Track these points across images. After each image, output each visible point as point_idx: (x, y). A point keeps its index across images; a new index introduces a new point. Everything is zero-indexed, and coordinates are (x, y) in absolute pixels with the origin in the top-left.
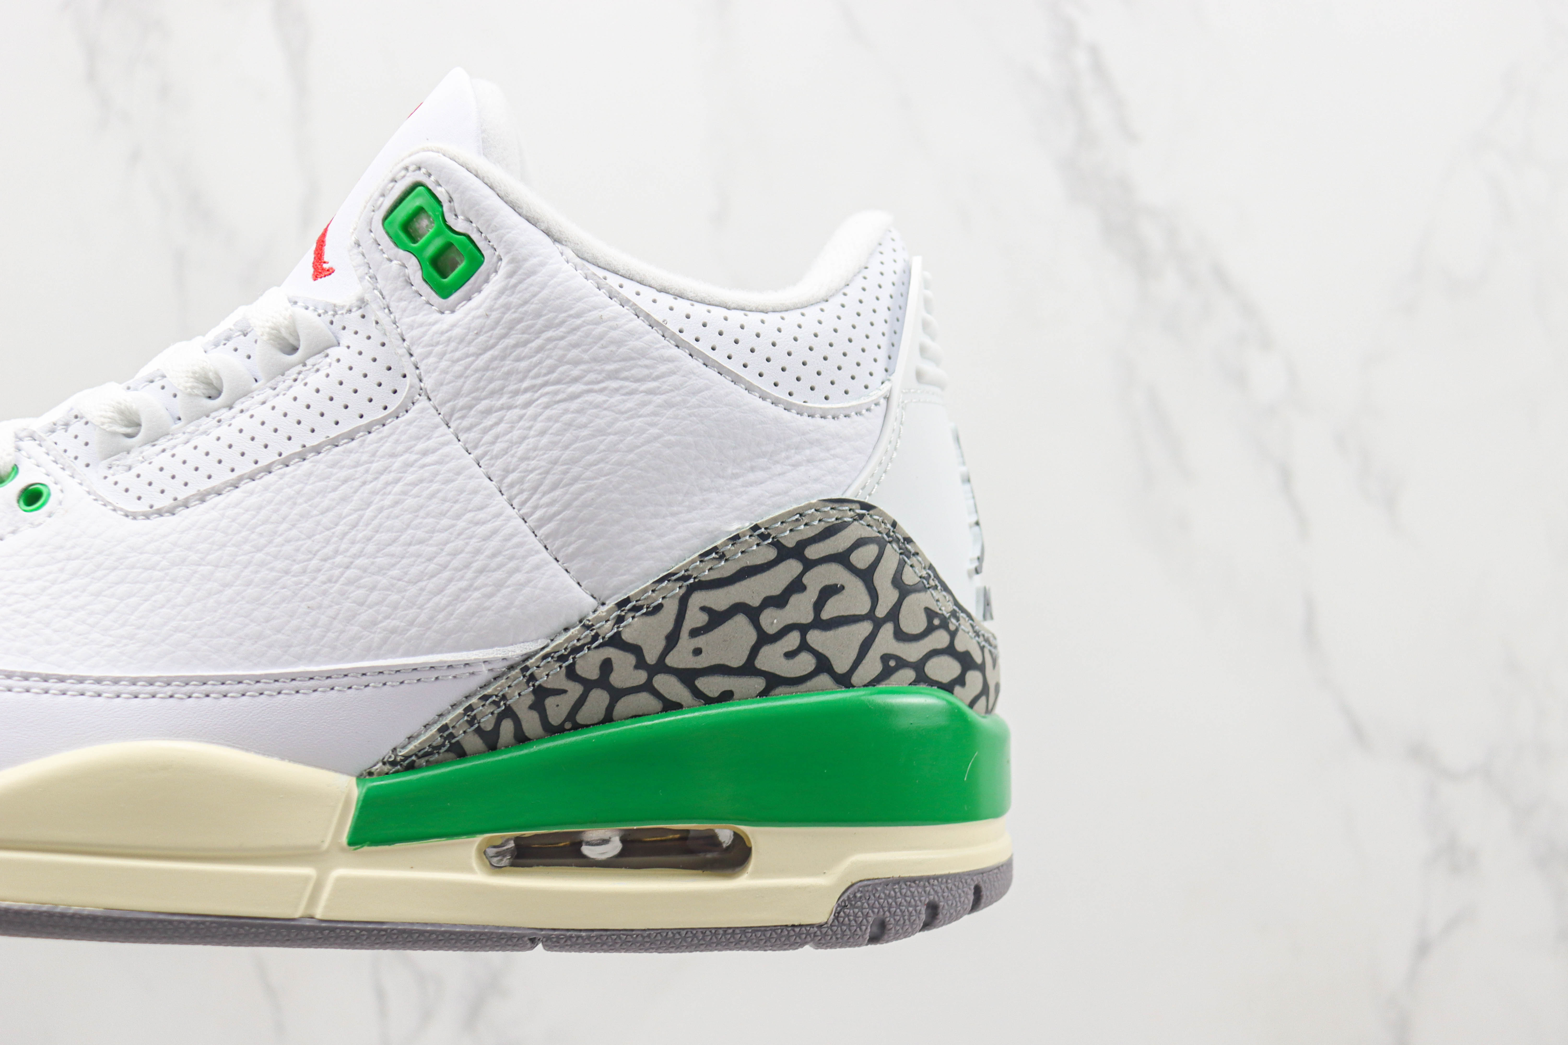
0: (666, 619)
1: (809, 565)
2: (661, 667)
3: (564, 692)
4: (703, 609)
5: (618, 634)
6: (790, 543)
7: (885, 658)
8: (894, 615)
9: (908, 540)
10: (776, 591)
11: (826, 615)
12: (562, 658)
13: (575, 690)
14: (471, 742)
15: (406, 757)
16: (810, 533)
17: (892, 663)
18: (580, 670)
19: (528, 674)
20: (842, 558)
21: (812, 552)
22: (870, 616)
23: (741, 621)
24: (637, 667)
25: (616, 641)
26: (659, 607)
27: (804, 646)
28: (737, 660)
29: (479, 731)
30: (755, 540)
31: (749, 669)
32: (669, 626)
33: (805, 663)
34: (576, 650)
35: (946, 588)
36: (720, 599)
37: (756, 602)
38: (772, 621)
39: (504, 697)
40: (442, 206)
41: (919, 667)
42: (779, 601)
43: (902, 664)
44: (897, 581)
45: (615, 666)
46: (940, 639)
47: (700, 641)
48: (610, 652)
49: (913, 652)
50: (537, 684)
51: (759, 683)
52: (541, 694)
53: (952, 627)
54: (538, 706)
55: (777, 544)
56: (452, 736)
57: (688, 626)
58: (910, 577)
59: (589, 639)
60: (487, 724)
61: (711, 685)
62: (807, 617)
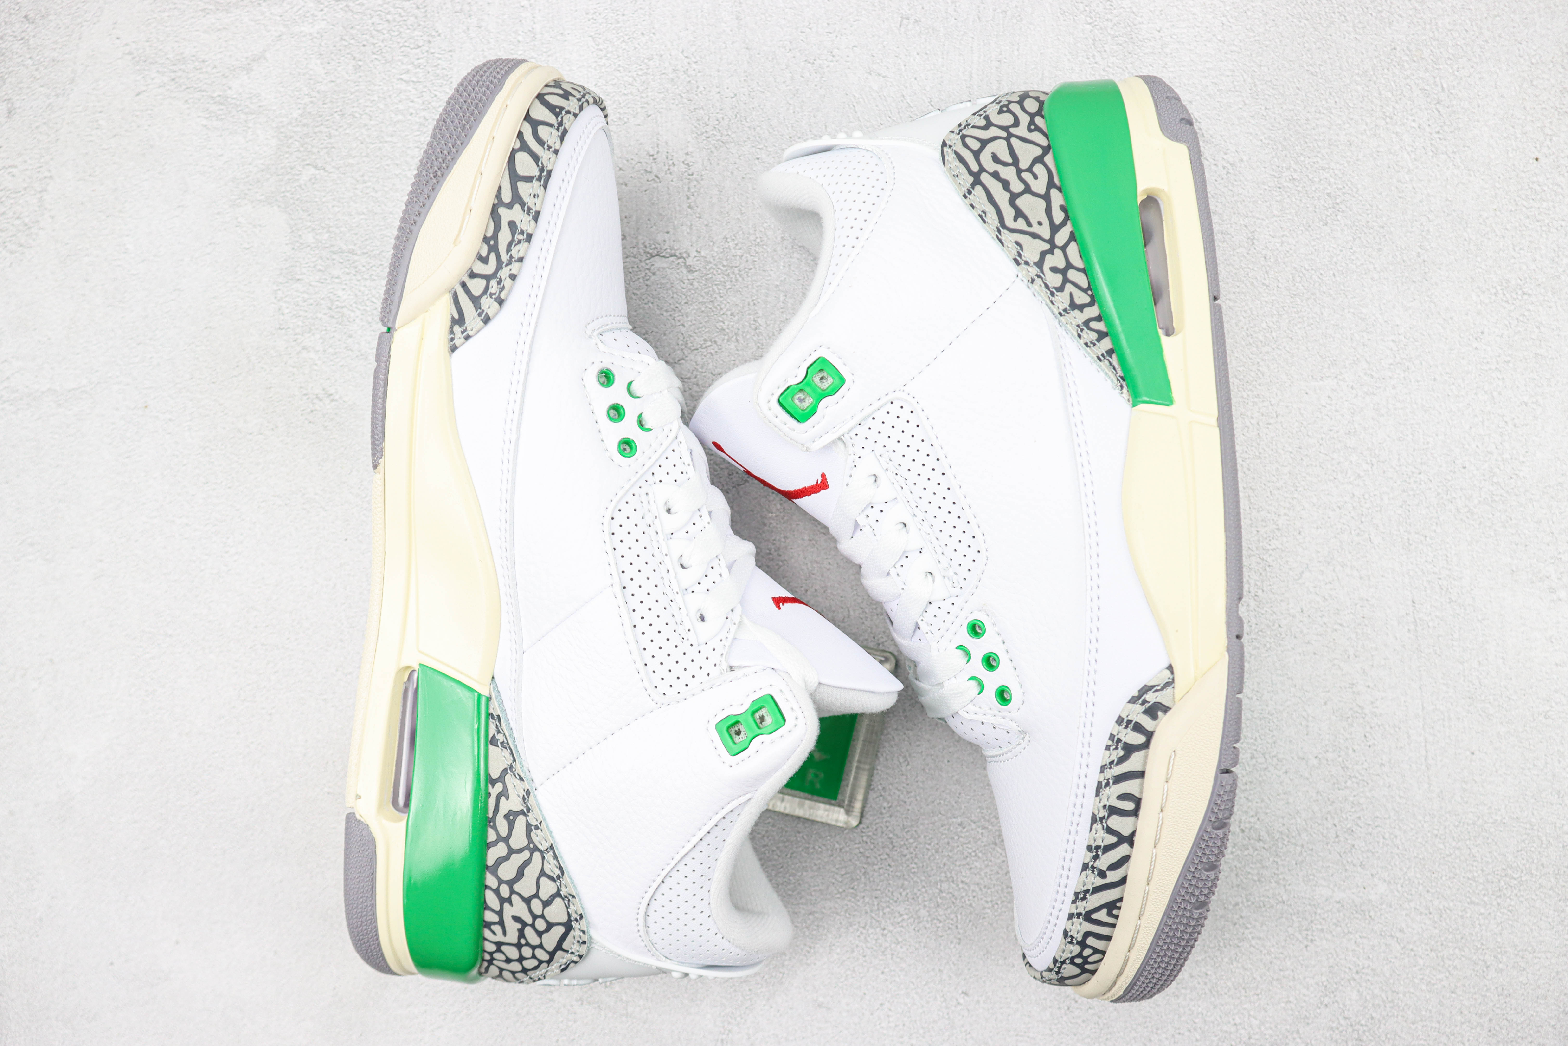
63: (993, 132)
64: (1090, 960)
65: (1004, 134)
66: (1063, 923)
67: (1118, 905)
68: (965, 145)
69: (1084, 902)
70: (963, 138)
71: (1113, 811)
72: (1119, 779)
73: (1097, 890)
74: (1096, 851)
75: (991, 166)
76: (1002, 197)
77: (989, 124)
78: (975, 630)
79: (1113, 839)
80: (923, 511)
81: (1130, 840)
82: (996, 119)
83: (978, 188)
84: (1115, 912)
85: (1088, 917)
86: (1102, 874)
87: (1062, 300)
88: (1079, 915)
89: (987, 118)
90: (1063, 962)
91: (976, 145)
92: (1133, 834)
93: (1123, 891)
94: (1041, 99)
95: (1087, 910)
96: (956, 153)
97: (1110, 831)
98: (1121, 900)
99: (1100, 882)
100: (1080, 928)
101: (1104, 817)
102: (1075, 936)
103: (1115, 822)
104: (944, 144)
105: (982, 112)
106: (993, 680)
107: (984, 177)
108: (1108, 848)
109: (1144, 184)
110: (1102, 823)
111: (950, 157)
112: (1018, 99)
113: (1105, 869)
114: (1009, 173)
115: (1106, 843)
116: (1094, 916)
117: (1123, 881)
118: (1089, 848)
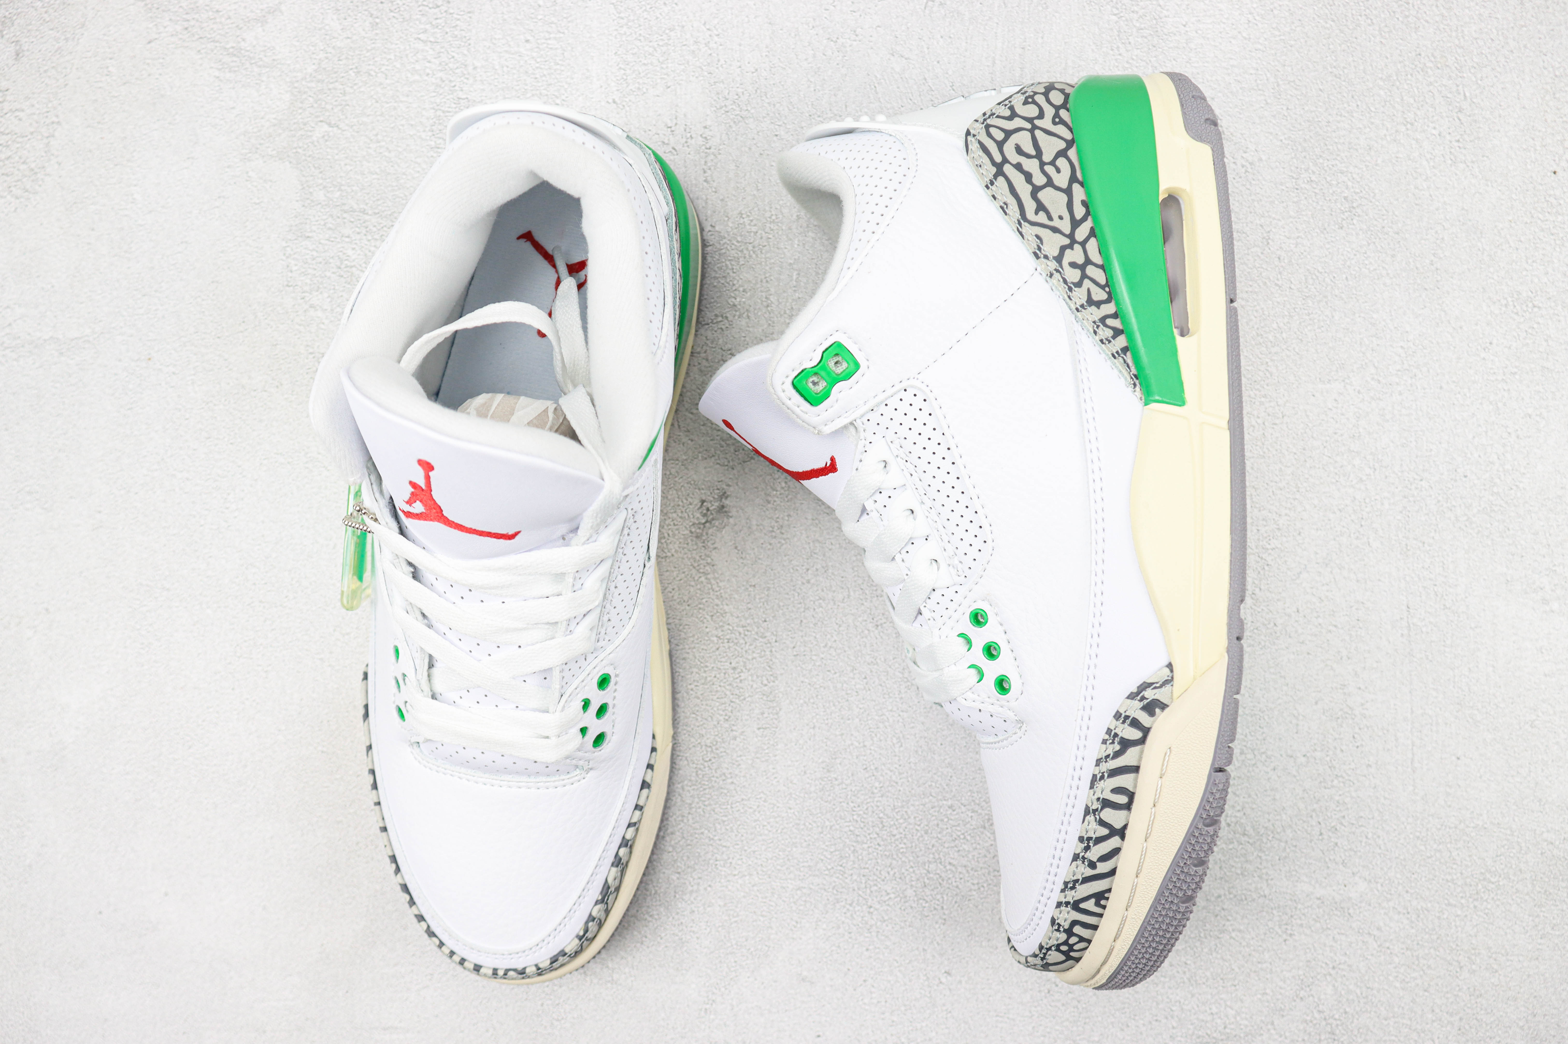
0: (1045, 233)
1: (1005, 160)
2: (1071, 236)
3: (1089, 290)
4: (1036, 213)
5: (1054, 258)
6: (994, 170)
7: (1054, 123)
8: (1030, 120)
9: (984, 114)
10: (1022, 177)
11: (1033, 153)
12: (1070, 289)
13: (1087, 283)
14: (1121, 342)
15: (1132, 378)
16: (986, 160)
17: (1057, 120)
18: (1076, 280)
19: (1080, 309)
20: (1000, 145)
21: (998, 159)
22: (1032, 131)
23: (1041, 195)
24: (1072, 249)
25: (1059, 259)
26: (1038, 237)
27: (1053, 163)
28: (1064, 198)
29: (1114, 337)
30: (993, 188)
31: (1068, 192)
32: (1048, 231)
33: (1062, 162)
34: (1065, 281)
35: (1011, 97)
36: (1030, 206)
37: (1030, 188)
38: (1039, 179)
39: (1094, 322)
40: (805, 369)
41: (1057, 108)
42: (1028, 177)
43: (1057, 115)
44: (1010, 118)
45: (1072, 261)
46: (1040, 99)
47: (1055, 216)
48: (1065, 262)
49: (1049, 112)
50: (1085, 304)
51: (1076, 187)
52: (1090, 302)
53: (1032, 94)
54: (1098, 304)
55: (996, 176)
56: (1117, 352)
57: (1046, 221)
58: (1007, 113)
59: (1058, 274)
60: (1109, 333)
61: (1079, 212)
62: (1036, 162)
63: (1017, 123)
64: (1075, 948)
65: (1029, 126)
66: (1051, 911)
67: (1106, 895)
68: (989, 135)
69: (1074, 891)
70: (988, 127)
71: (1106, 804)
72: (1114, 773)
73: (1086, 880)
74: (1087, 842)
75: (1014, 158)
76: (1024, 191)
77: (1013, 115)
78: (978, 619)
79: (1105, 831)
80: (932, 499)
81: (1121, 833)
82: (1021, 110)
83: (1001, 179)
84: (1103, 902)
85: (1076, 906)
86: (1092, 865)
87: (1080, 295)
88: (1067, 903)
89: (1012, 108)
90: (1049, 949)
91: (1000, 136)
92: (1125, 827)
93: (1112, 882)
94: (1067, 91)
95: (1075, 899)
96: (980, 142)
97: (1102, 823)
98: (1109, 890)
99: (1089, 872)
100: (1067, 916)
101: (1097, 810)
102: (1062, 924)
103: (1108, 815)
104: (968, 133)
105: (1007, 102)
106: (993, 669)
107: (1007, 168)
108: (1099, 840)
109: (1166, 184)
110: (1095, 815)
111: (974, 146)
112: (1043, 90)
113: (1095, 861)
114: (1031, 166)
115: (1098, 835)
116: (1082, 906)
117: (1113, 872)
118: (1081, 839)
